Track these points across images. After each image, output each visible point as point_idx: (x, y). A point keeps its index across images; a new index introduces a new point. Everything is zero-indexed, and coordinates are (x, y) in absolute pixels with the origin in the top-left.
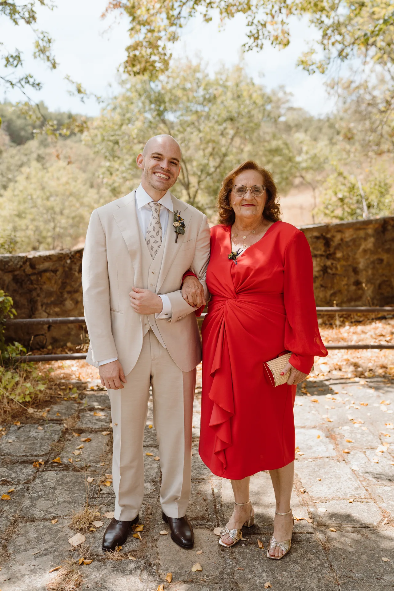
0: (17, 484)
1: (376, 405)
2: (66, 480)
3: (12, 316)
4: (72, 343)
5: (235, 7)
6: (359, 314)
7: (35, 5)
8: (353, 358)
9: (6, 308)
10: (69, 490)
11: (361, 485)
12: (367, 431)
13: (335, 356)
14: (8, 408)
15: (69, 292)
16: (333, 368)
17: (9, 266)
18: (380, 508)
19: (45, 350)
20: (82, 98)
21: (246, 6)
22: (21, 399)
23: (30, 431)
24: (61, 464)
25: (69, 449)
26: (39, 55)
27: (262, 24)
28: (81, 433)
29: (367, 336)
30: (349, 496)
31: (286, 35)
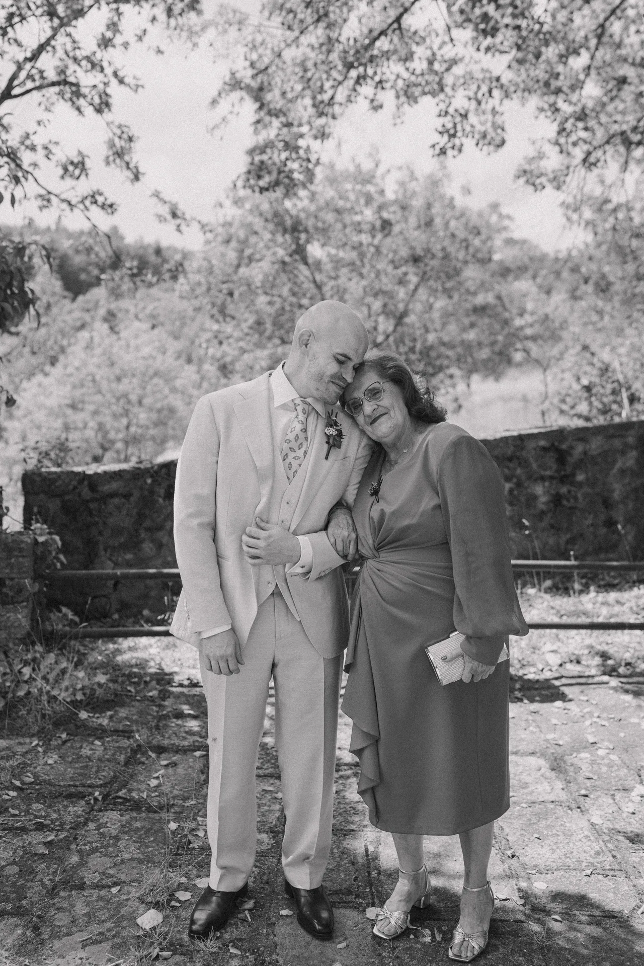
0: (59, 830)
1: (634, 720)
2: (135, 825)
3: (59, 565)
4: (151, 611)
5: (420, 89)
6: (612, 574)
7: (111, 84)
8: (600, 644)
9: (50, 552)
10: (140, 841)
11: (604, 848)
12: (618, 762)
13: (570, 641)
14: (49, 711)
15: (148, 530)
16: (567, 660)
17: (56, 487)
18: (634, 886)
19: (108, 619)
20: (179, 226)
21: (436, 87)
22: (69, 696)
23: (81, 747)
24: (129, 801)
25: (142, 778)
26: (114, 160)
27: (461, 115)
28: (161, 753)
29: (625, 608)
30: (584, 864)
31: (499, 131)
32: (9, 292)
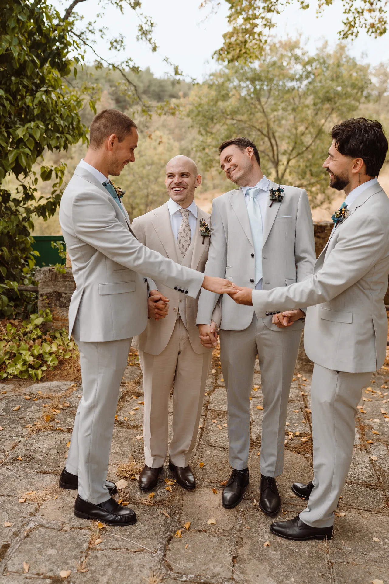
2: (119, 435)
10: (121, 443)
11: (374, 474)
18: (386, 496)
24: (118, 421)
25: (126, 409)
26: (142, 38)
27: (358, 12)
28: (139, 396)
30: (361, 481)
31: (383, 23)
32: (71, 127)
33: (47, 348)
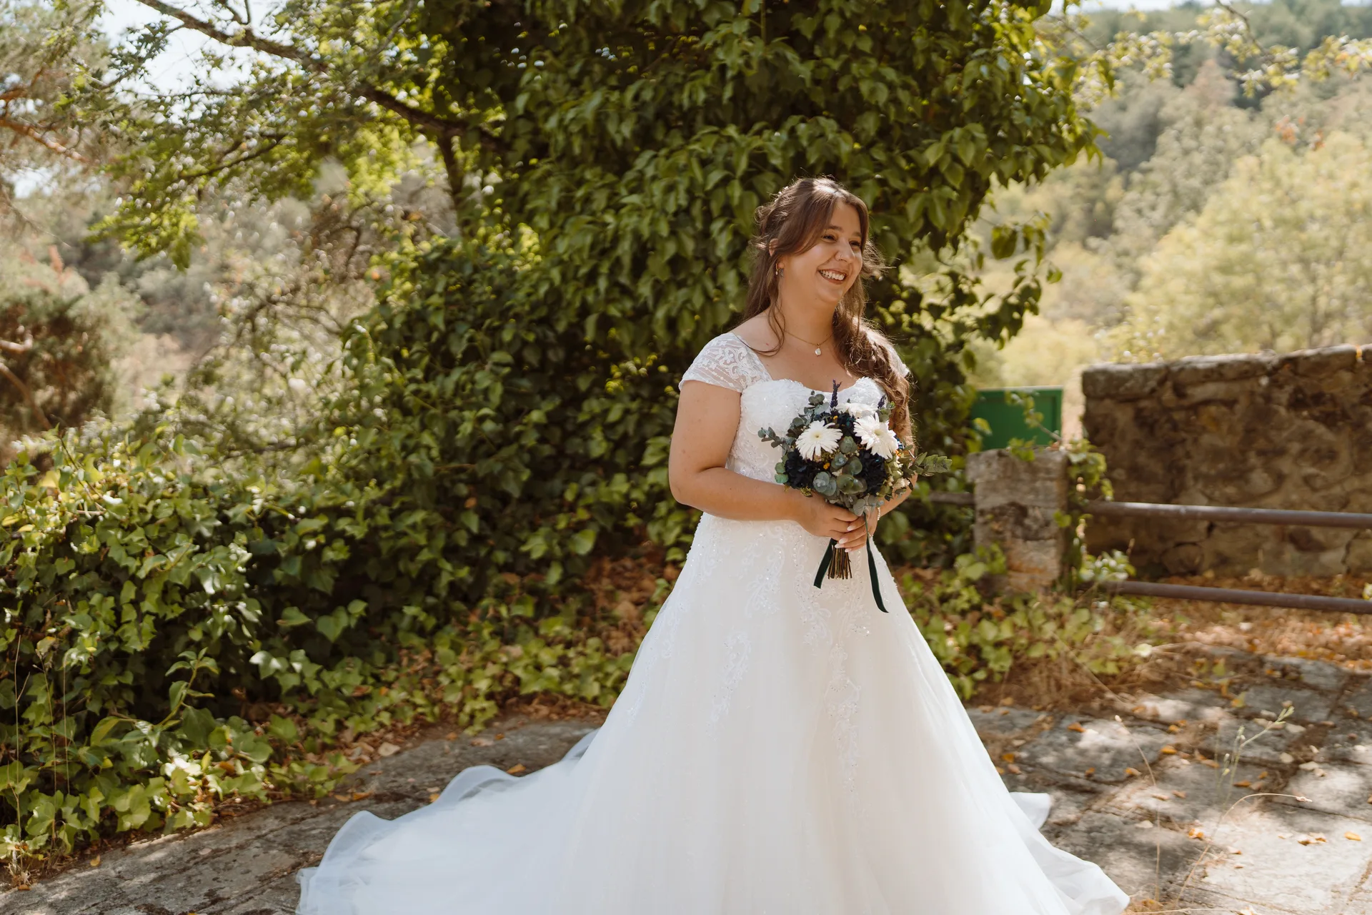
9: (1090, 476)
15: (1261, 453)
17: (1127, 389)
19: (1197, 576)
22: (1097, 666)
33: (989, 631)
